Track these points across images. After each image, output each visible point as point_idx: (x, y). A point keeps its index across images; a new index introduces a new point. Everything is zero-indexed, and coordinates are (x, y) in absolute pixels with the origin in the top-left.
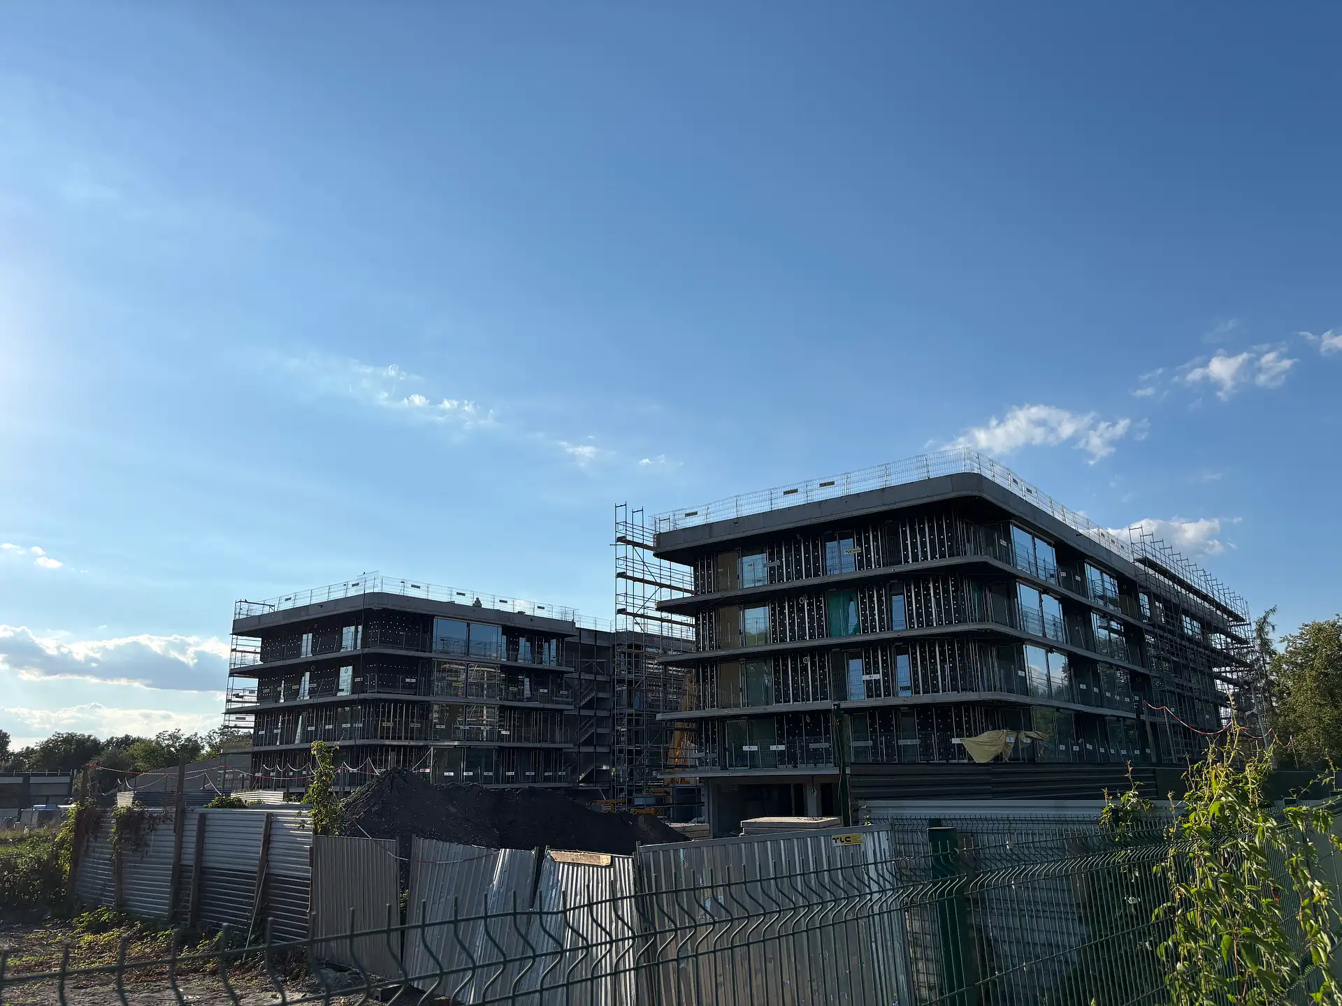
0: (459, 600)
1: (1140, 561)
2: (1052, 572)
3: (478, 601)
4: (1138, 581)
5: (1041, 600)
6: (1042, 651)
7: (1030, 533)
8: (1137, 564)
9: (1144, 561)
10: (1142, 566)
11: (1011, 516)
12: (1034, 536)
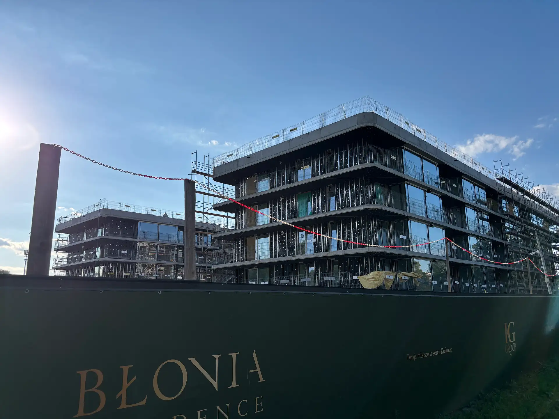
0: (154, 214)
1: (499, 179)
2: (436, 181)
3: (166, 214)
4: (498, 191)
5: (425, 196)
6: (424, 226)
7: (420, 156)
8: (498, 181)
9: (503, 179)
10: (502, 183)
11: (403, 143)
12: (422, 158)
